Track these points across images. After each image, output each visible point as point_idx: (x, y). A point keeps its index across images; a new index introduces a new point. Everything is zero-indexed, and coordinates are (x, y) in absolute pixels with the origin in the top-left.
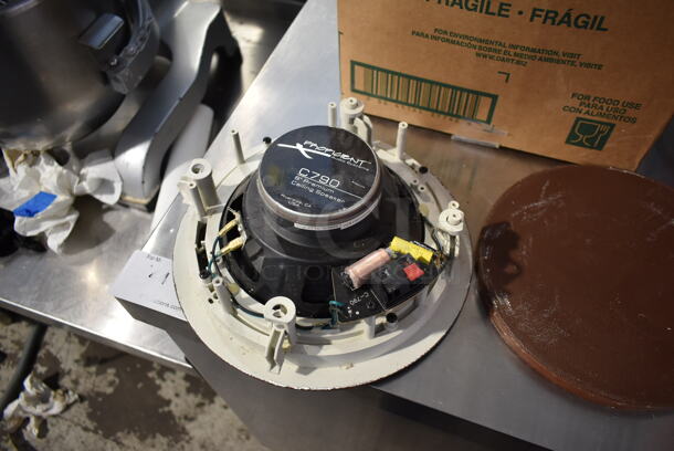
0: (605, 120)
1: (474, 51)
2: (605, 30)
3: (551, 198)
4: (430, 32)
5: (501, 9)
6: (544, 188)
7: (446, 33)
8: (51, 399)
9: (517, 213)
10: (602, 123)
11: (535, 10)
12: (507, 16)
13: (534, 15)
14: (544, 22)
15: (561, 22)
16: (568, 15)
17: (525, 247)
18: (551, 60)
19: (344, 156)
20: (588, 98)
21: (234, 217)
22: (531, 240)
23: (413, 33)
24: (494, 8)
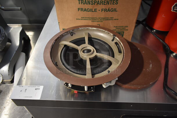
0: (121, 31)
1: (91, 21)
2: (117, 11)
4: (81, 18)
5: (95, 10)
7: (84, 18)
10: (121, 32)
11: (102, 9)
12: (96, 12)
13: (102, 10)
14: (104, 12)
15: (108, 11)
16: (109, 9)
18: (108, 20)
20: (117, 27)
23: (77, 19)
24: (93, 10)
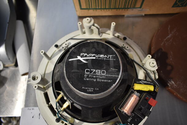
3: (172, 33)
6: (169, 29)
8: (12, 121)
9: (163, 43)
17: (171, 57)
19: (102, 56)
21: (60, 93)
22: (172, 53)
